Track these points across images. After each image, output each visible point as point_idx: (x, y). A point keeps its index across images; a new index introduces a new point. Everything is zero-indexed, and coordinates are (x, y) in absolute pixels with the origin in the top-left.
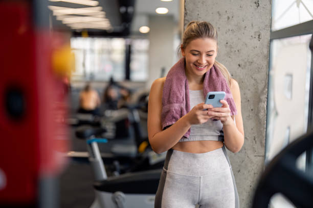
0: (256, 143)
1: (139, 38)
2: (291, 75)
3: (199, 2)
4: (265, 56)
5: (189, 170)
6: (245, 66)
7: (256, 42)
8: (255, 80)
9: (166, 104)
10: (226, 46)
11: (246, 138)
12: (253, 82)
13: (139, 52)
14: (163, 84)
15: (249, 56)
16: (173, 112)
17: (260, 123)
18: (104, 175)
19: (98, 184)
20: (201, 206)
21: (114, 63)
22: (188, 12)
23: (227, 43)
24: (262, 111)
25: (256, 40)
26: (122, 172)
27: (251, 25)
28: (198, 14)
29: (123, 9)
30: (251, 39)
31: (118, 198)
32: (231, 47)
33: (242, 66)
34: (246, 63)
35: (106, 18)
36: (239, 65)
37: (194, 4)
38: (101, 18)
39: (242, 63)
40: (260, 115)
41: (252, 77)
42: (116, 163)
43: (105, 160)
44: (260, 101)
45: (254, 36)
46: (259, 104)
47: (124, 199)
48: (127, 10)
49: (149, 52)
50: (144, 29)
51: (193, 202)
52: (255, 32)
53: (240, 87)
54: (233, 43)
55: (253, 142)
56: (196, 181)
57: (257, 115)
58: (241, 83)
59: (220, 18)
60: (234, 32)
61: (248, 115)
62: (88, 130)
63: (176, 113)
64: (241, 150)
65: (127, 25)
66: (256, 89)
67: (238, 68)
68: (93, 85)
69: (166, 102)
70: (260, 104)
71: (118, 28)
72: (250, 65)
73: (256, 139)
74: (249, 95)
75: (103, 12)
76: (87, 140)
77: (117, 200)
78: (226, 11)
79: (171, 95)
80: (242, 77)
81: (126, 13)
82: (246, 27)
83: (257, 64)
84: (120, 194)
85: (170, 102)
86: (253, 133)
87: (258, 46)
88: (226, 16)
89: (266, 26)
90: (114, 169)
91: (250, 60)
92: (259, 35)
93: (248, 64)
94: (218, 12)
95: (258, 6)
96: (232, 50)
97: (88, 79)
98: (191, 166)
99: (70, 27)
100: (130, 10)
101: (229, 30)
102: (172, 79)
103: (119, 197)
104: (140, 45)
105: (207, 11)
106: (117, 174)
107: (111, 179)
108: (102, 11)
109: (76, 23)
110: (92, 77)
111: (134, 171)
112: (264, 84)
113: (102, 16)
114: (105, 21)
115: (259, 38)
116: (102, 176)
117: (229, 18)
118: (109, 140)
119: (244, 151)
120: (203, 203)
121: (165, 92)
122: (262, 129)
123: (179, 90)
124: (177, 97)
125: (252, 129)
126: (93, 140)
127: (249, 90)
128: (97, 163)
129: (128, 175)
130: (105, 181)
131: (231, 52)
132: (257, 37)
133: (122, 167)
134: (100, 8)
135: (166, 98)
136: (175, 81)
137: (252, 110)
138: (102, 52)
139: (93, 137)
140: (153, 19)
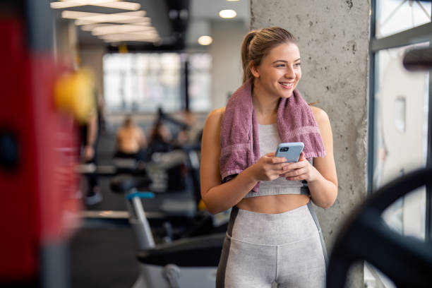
0: (353, 193)
1: (198, 52)
2: (403, 100)
3: (271, 3)
4: (363, 75)
5: (261, 237)
6: (335, 89)
7: (349, 55)
8: (350, 107)
9: (226, 144)
10: (309, 63)
11: (339, 188)
12: (347, 110)
13: (199, 71)
14: (222, 117)
15: (340, 75)
16: (236, 156)
17: (358, 166)
18: (150, 242)
19: (142, 255)
20: (279, 285)
21: (164, 87)
22: (256, 17)
23: (310, 58)
24: (361, 150)
25: (350, 53)
26: (175, 237)
27: (342, 33)
28: (270, 20)
29: (173, 14)
30: (342, 52)
31: (170, 274)
32: (316, 63)
33: (332, 89)
34: (336, 84)
35: (152, 26)
36: (328, 88)
37: (264, 6)
38: (146, 26)
39: (331, 85)
40: (357, 155)
41: (346, 104)
42: (167, 226)
43: (152, 222)
44: (357, 135)
45: (346, 48)
46: (356, 141)
47: (178, 274)
48: (179, 15)
49: (212, 71)
50: (205, 40)
51: (269, 281)
52: (348, 42)
53: (330, 118)
54: (318, 57)
55: (349, 193)
56: (271, 253)
57: (354, 155)
58: (330, 112)
59: (299, 24)
60: (320, 42)
61: (341, 156)
62: (127, 181)
63: (241, 157)
64: (334, 204)
65: (180, 35)
66: (351, 120)
67: (326, 92)
68: (136, 119)
69: (226, 141)
70: (358, 140)
71: (169, 40)
72: (342, 87)
73: (353, 188)
74: (343, 128)
75: (147, 19)
76: (126, 195)
77: (169, 276)
78: (308, 15)
79: (233, 132)
80: (331, 104)
81: (178, 18)
82: (335, 36)
83: (353, 86)
84: (174, 269)
85: (231, 142)
86: (349, 180)
87: (352, 61)
88: (308, 21)
89: (363, 32)
90: (164, 234)
91: (343, 81)
92: (354, 47)
93: (339, 86)
94: (297, 17)
95: (352, 6)
96: (318, 67)
97: (129, 110)
98: (263, 231)
99: (102, 40)
100: (183, 14)
101: (312, 40)
102: (234, 110)
103: (172, 272)
104: (200, 62)
105: (282, 15)
106: (168, 241)
107: (160, 247)
108: (146, 16)
109: (111, 34)
110: (135, 108)
111: (192, 235)
112: (362, 113)
113: (147, 23)
114: (151, 30)
115: (353, 49)
116: (148, 243)
117: (311, 24)
118: (157, 193)
119: (337, 205)
120: (282, 282)
121: (225, 128)
122: (361, 175)
123: (243, 125)
124: (241, 135)
125: (347, 175)
126: (134, 195)
127: (342, 121)
128: (141, 225)
129: (184, 242)
130: (151, 251)
131: (316, 70)
132: (351, 48)
133: (177, 231)
134: (142, 13)
135: (226, 136)
136: (237, 113)
137: (347, 148)
138: (149, 72)
139: (134, 191)
140: (216, 25)
